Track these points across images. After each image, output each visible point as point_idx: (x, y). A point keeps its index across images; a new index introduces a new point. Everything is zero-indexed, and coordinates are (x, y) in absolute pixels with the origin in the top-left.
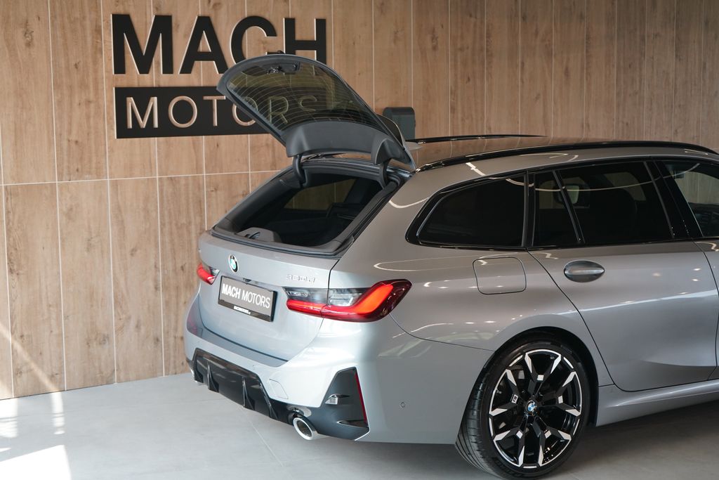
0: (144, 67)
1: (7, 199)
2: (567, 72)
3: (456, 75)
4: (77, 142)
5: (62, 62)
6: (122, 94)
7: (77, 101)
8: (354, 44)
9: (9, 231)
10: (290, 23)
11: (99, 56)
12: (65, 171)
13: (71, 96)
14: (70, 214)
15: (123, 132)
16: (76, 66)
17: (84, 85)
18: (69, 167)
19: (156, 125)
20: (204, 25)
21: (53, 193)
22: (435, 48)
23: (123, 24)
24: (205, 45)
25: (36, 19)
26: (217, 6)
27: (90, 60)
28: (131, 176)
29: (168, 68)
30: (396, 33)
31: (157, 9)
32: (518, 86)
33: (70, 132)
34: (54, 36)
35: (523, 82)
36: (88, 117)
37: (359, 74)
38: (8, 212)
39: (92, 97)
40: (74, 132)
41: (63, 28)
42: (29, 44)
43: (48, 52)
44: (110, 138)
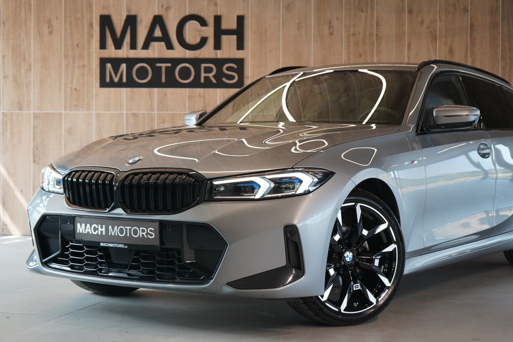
0: (118, 45)
1: (34, 120)
3: (349, 53)
4: (76, 89)
5: (69, 43)
6: (103, 62)
7: (77, 65)
8: (266, 31)
9: (34, 138)
10: (218, 19)
11: (91, 39)
12: (68, 105)
13: (74, 62)
14: (70, 131)
15: (103, 84)
16: (77, 45)
17: (81, 57)
18: (70, 104)
19: (124, 80)
20: (158, 21)
21: (61, 118)
22: (331, 34)
23: (106, 21)
24: (158, 33)
25: (55, 19)
26: (168, 8)
27: (86, 42)
28: (108, 110)
29: (133, 46)
30: (299, 24)
31: (128, 11)
33: (72, 83)
34: (65, 28)
36: (83, 75)
37: (270, 51)
38: (34, 128)
39: (86, 63)
40: (75, 82)
41: (71, 23)
42: (50, 33)
43: (61, 38)
44: (96, 87)
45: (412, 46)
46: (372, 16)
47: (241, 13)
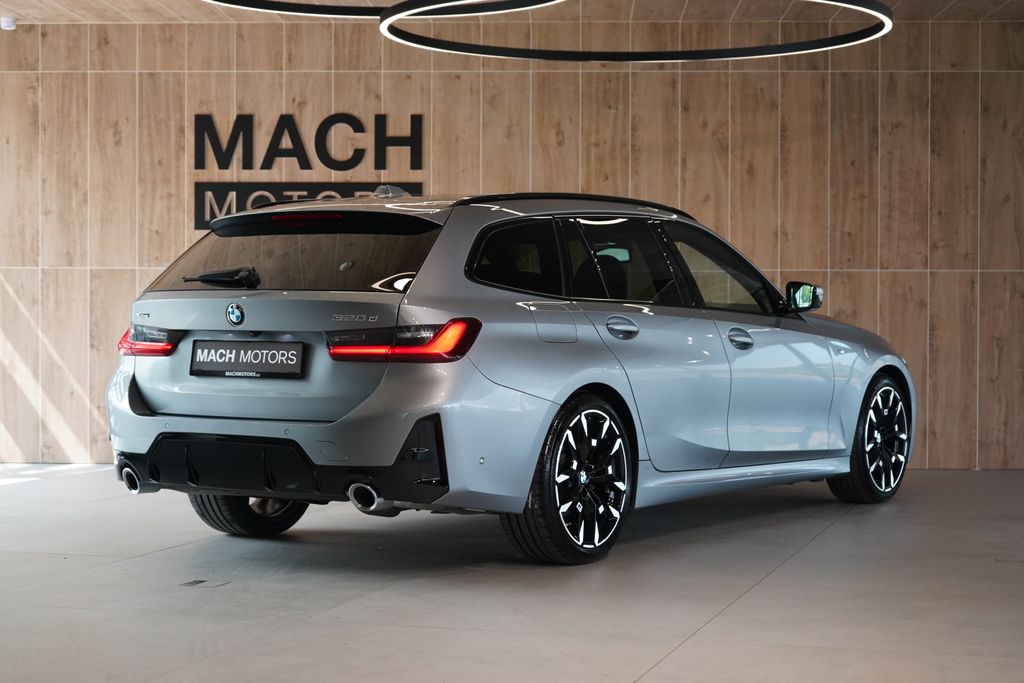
0: (224, 162)
1: (91, 281)
2: (751, 171)
3: (588, 173)
4: (157, 232)
5: (147, 159)
6: (200, 188)
7: (159, 194)
8: (457, 139)
9: (92, 309)
10: (381, 121)
11: (181, 153)
12: (145, 258)
13: (154, 190)
15: (201, 224)
16: (160, 162)
17: (166, 181)
18: (149, 255)
20: (287, 123)
21: (134, 278)
22: (560, 143)
23: (204, 125)
24: (286, 142)
25: (125, 121)
26: (302, 104)
27: (173, 158)
29: (248, 164)
30: (509, 128)
31: (240, 109)
32: (676, 186)
33: (151, 222)
34: (140, 136)
35: (684, 181)
36: (169, 209)
37: (463, 171)
38: (92, 293)
39: (173, 190)
40: (156, 221)
41: (149, 127)
42: (117, 143)
43: (134, 151)
44: (188, 229)
45: (689, 164)
46: (625, 114)
47: (417, 111)
